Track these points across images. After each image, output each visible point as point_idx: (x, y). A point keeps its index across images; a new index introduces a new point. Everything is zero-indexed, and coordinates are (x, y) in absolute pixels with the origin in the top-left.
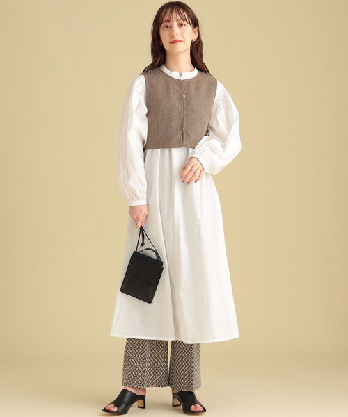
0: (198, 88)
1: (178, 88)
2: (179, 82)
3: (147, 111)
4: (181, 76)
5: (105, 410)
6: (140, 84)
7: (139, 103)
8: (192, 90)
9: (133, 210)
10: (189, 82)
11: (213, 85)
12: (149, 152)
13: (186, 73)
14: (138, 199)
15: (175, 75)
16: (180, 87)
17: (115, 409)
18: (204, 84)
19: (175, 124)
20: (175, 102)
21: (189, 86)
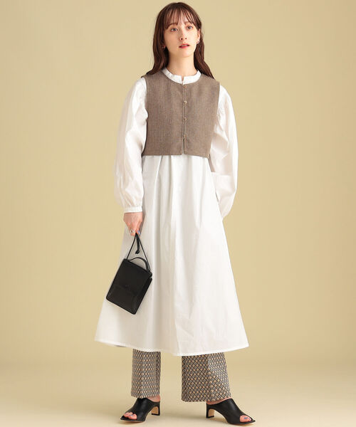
0: (200, 93)
1: (180, 93)
2: (181, 87)
3: (147, 116)
4: (183, 80)
5: (124, 418)
6: (141, 88)
7: (140, 108)
8: (194, 96)
9: (128, 217)
10: (191, 86)
11: (215, 91)
12: (147, 158)
13: (188, 77)
14: (133, 205)
15: (177, 79)
16: (182, 92)
17: (135, 417)
18: (206, 89)
19: (176, 130)
20: (176, 108)
21: (190, 91)
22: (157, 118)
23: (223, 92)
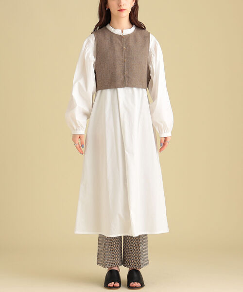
0: (136, 41)
1: (120, 42)
2: (121, 37)
4: (122, 32)
8: (131, 43)
10: (128, 36)
11: (147, 38)
13: (126, 30)
15: (118, 32)
16: (121, 41)
18: (140, 38)
19: (119, 70)
20: (118, 52)
21: (128, 40)
22: (104, 61)
23: (153, 39)
